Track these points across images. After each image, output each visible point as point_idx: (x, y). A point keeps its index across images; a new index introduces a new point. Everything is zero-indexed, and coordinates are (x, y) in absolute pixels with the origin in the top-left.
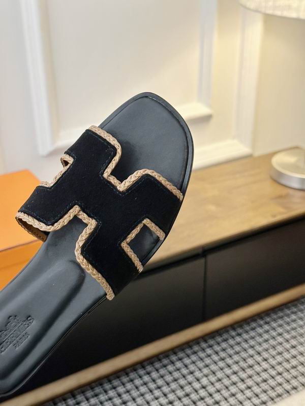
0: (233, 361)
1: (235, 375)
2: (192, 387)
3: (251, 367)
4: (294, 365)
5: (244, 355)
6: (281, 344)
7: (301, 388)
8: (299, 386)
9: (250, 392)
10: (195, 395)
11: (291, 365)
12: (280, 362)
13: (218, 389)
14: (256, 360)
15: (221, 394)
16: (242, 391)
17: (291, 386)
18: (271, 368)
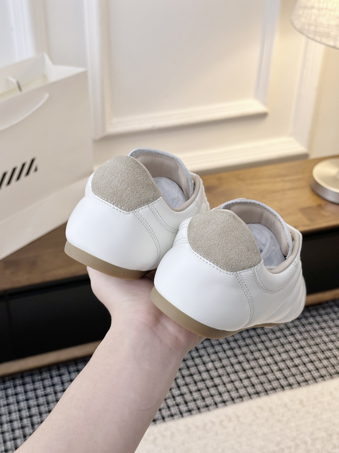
0: (241, 351)
1: (239, 365)
2: (197, 368)
3: (256, 359)
4: (297, 364)
5: (253, 348)
6: (290, 343)
7: (296, 386)
8: (295, 384)
9: (247, 382)
10: (198, 376)
11: (293, 363)
12: (284, 359)
13: (220, 374)
14: (263, 354)
15: (221, 379)
16: (241, 380)
17: (287, 382)
18: (274, 364)
